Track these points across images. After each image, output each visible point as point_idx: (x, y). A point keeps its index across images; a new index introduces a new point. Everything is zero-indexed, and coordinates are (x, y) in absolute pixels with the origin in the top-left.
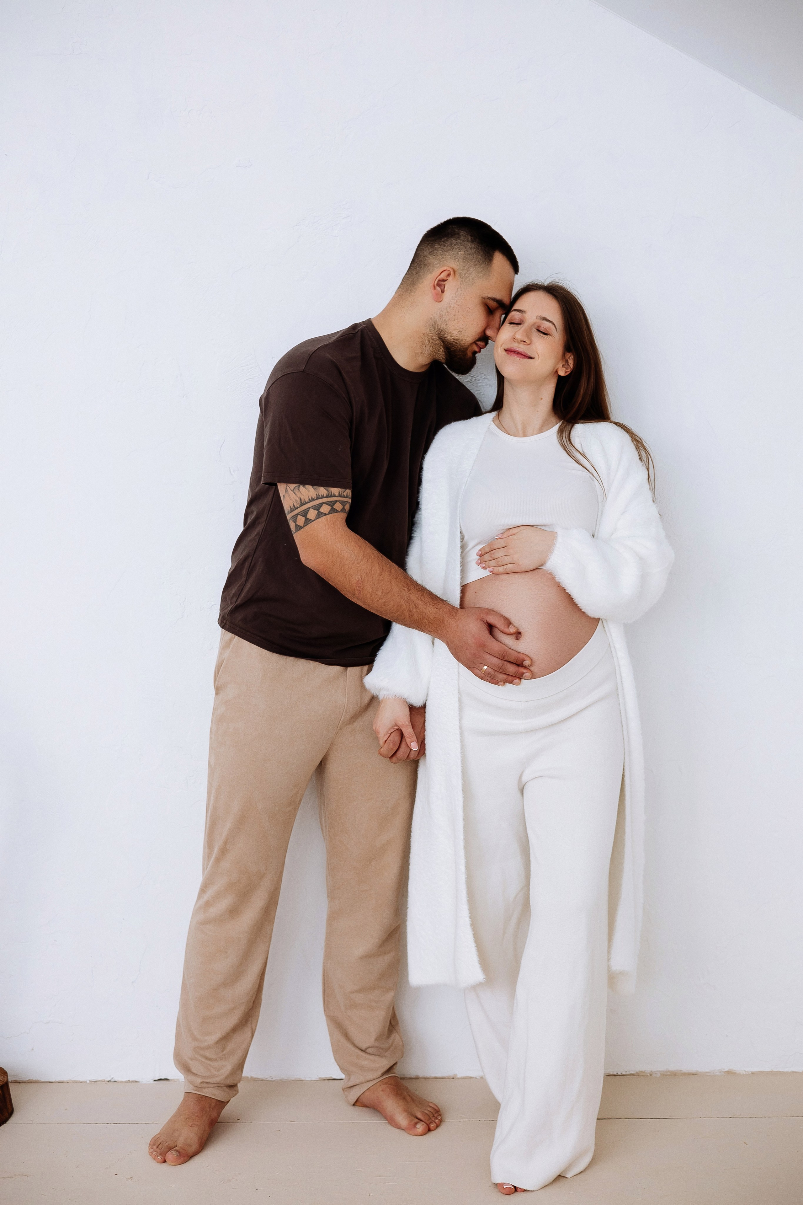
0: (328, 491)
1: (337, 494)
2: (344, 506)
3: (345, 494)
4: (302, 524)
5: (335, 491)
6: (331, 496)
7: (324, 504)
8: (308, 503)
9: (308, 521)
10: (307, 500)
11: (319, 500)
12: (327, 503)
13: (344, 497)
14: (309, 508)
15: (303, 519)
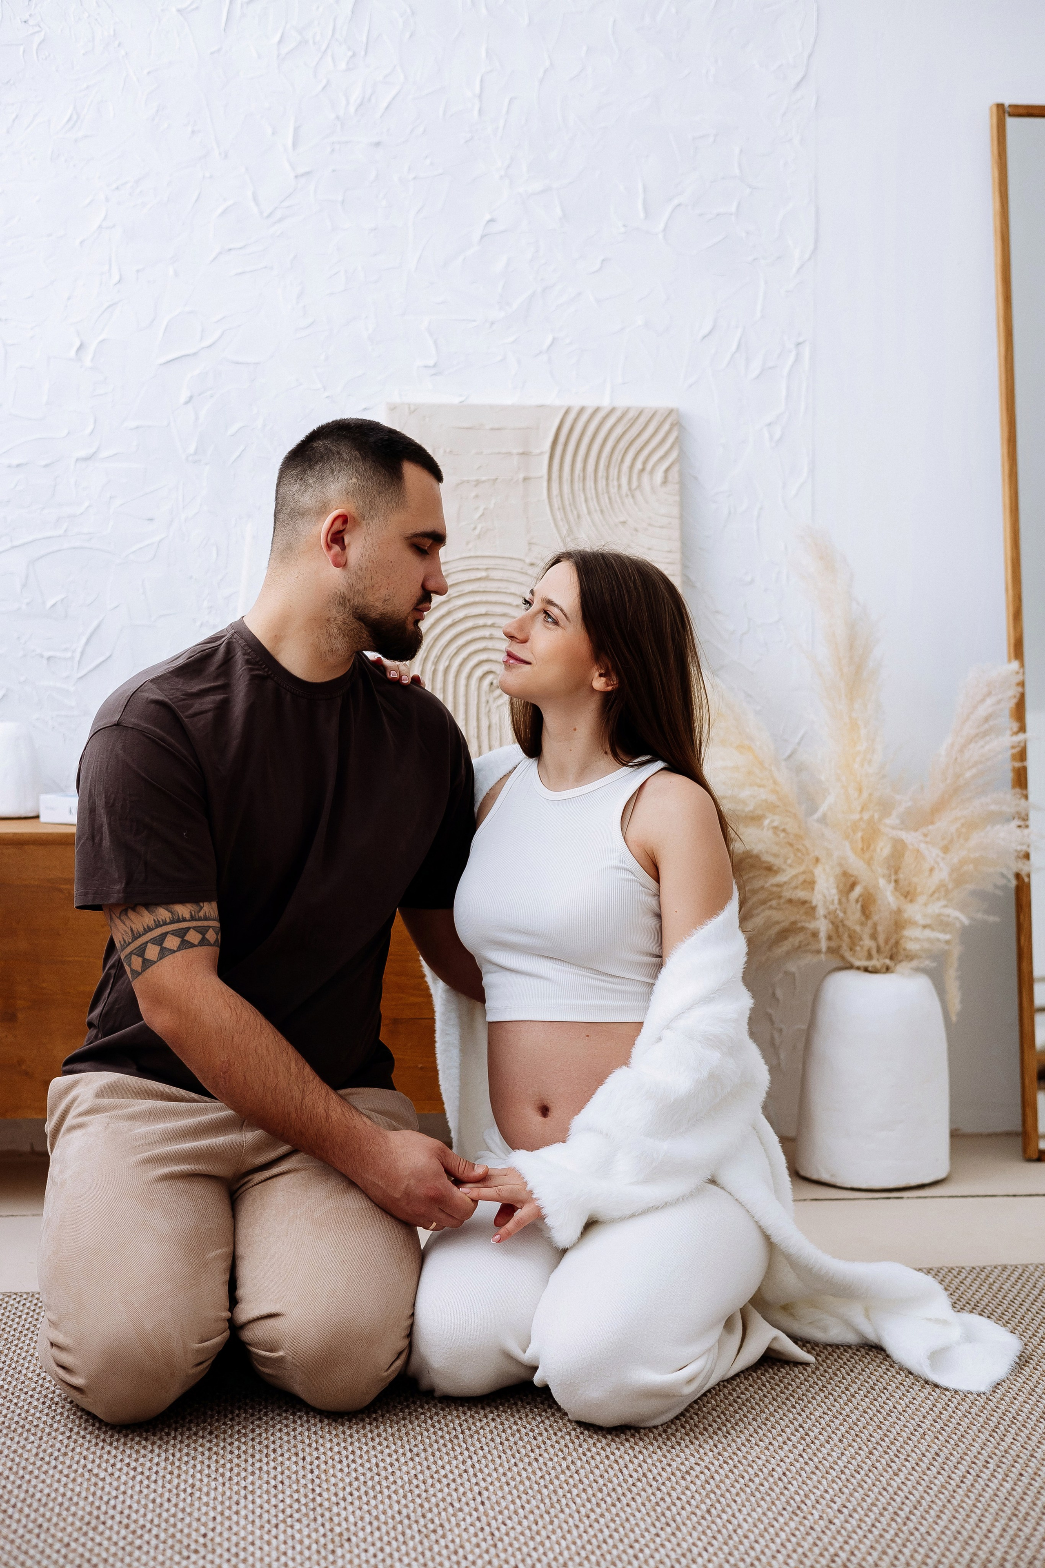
0: (172, 913)
1: (187, 916)
2: (203, 934)
3: (201, 914)
4: (139, 969)
5: (184, 910)
6: (178, 921)
7: (169, 935)
8: (143, 934)
9: (147, 964)
10: (141, 930)
11: (159, 929)
12: (175, 933)
13: (200, 919)
14: (147, 943)
15: (140, 960)
